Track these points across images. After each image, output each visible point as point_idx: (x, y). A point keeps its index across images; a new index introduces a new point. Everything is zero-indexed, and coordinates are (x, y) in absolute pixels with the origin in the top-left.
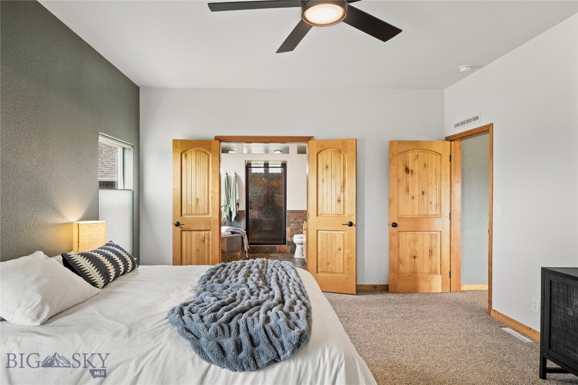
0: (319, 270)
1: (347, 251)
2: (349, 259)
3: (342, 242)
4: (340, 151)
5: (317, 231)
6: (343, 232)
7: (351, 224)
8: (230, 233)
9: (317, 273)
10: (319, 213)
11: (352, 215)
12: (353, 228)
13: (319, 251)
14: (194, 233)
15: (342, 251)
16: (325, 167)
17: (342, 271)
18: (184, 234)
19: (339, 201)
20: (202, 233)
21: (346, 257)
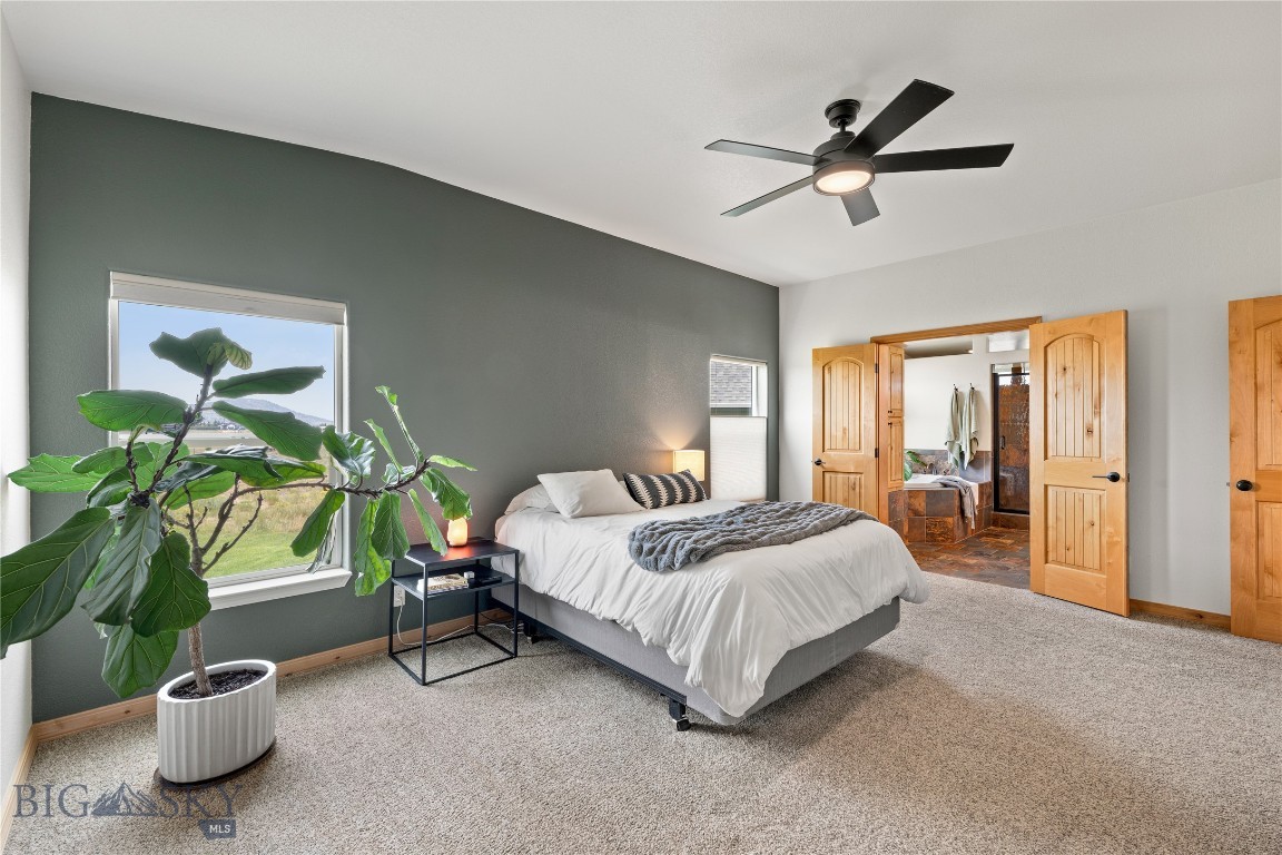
0: (1050, 559)
1: (1108, 529)
2: (1112, 544)
3: (1097, 510)
4: (1091, 338)
5: (1046, 487)
6: (1101, 493)
7: (1115, 478)
8: (939, 485)
9: (1046, 562)
10: (1050, 454)
11: (1119, 459)
12: (1121, 485)
13: (1050, 522)
14: (840, 476)
15: (1097, 527)
16: (1060, 369)
17: (1097, 566)
18: (827, 475)
19: (1090, 431)
20: (852, 476)
21: (1104, 540)
